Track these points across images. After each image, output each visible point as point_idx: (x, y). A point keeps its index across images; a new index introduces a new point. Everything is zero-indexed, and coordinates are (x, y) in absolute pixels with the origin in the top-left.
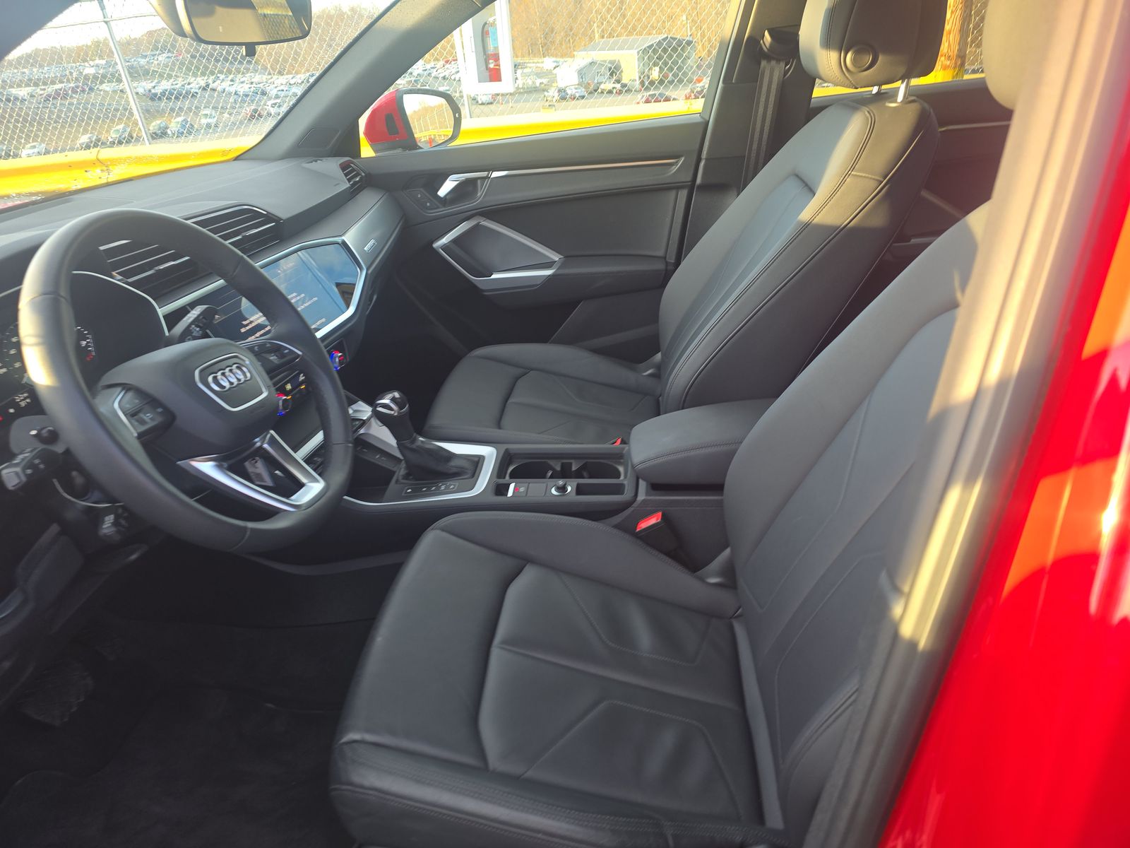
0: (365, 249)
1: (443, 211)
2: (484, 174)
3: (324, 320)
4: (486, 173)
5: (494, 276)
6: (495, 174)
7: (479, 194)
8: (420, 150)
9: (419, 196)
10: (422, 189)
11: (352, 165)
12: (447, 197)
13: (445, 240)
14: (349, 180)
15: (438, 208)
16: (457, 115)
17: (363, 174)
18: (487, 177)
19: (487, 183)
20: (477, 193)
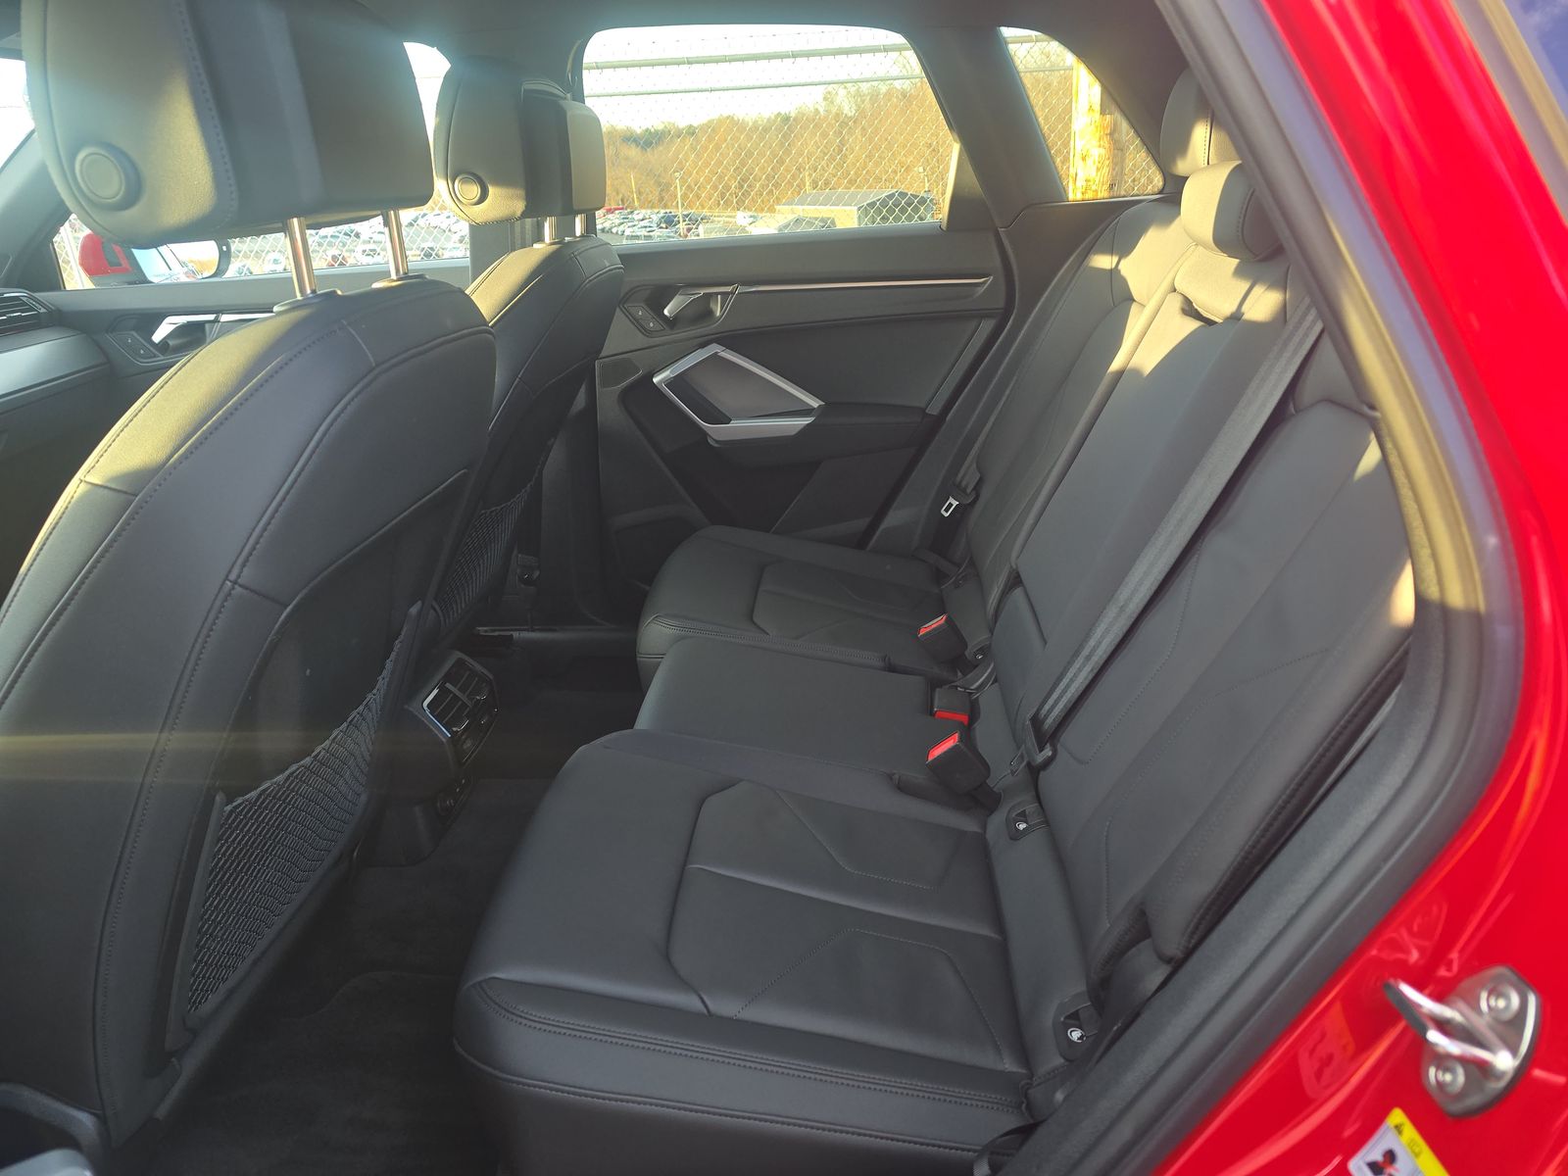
2: (211, 317)
4: (214, 316)
6: (226, 318)
9: (130, 340)
10: (133, 333)
11: (24, 299)
12: (166, 343)
15: (155, 356)
18: (215, 321)
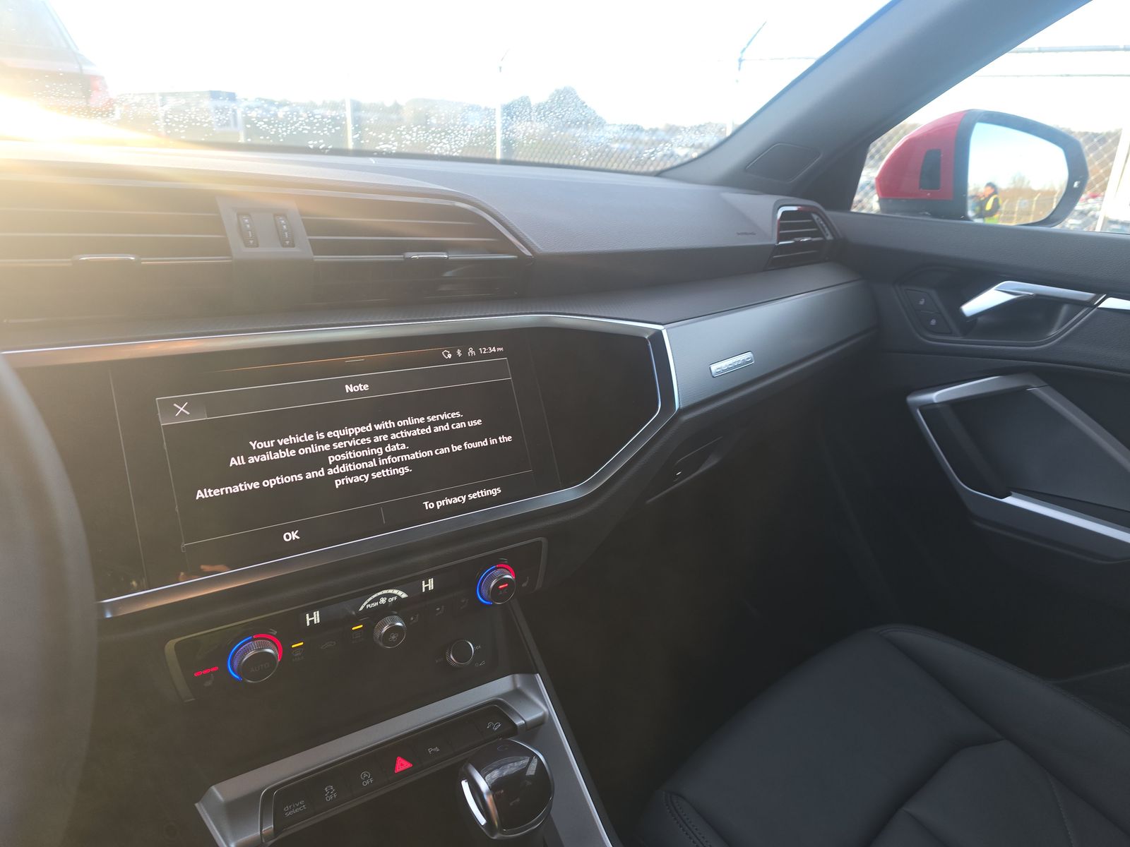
0: (714, 368)
1: (958, 342)
2: (1085, 296)
3: (495, 492)
4: (1092, 295)
5: (1010, 500)
6: (1112, 303)
7: (1053, 333)
8: (967, 222)
9: (922, 302)
10: (933, 293)
11: (815, 217)
12: (980, 319)
13: (935, 396)
14: (781, 238)
15: (950, 333)
16: (1076, 185)
17: (829, 237)
18: (1089, 304)
19: (1083, 316)
20: (1050, 328)
